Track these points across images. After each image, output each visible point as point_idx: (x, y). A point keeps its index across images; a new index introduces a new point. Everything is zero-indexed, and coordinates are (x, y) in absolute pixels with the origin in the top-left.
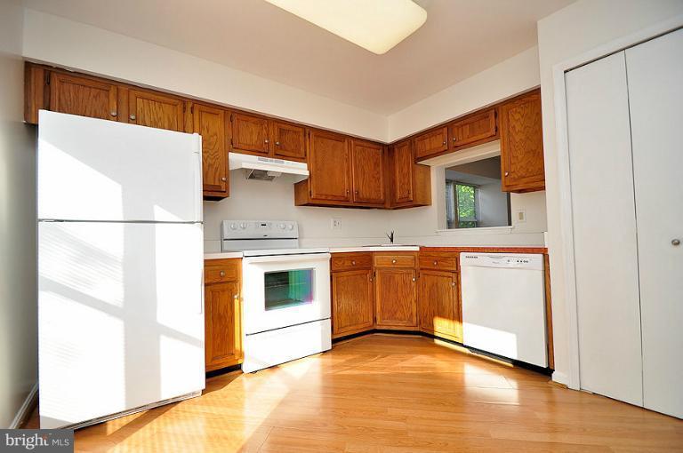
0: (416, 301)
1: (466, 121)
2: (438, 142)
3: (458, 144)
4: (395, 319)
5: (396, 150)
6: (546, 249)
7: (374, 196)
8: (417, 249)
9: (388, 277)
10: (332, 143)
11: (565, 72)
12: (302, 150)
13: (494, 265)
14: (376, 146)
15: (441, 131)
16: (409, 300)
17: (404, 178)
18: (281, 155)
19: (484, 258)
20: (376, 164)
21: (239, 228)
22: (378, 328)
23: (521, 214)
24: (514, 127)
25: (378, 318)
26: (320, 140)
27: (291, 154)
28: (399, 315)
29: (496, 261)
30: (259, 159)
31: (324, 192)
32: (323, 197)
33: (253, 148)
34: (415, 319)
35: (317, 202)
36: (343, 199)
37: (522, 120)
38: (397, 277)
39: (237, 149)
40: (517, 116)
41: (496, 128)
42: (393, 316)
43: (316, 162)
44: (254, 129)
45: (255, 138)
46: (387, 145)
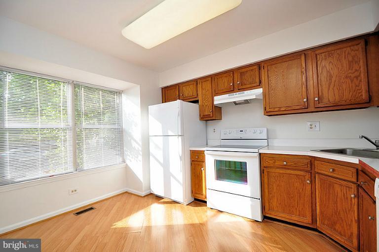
8: (357, 161)
9: (328, 184)
12: (258, 80)
18: (241, 89)
21: (228, 133)
22: (319, 229)
26: (274, 66)
30: (229, 96)
32: (277, 110)
33: (225, 90)
34: (355, 242)
39: (218, 94)
44: (225, 80)
45: (226, 84)
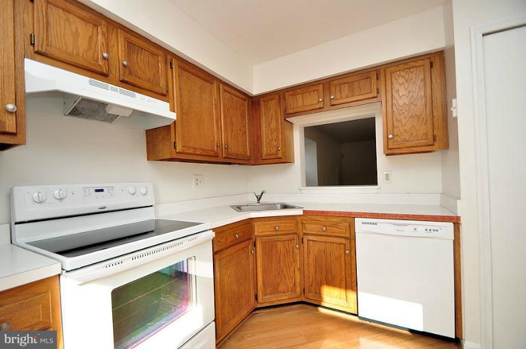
0: (299, 269)
1: (345, 80)
2: (312, 99)
3: (336, 102)
4: (278, 292)
5: (262, 103)
6: (458, 218)
7: (241, 151)
8: (300, 212)
9: (270, 246)
10: (199, 82)
11: (483, 35)
12: (162, 83)
13: (398, 233)
14: (241, 96)
15: (316, 88)
16: (292, 269)
17: (272, 133)
18: (130, 83)
19: (384, 225)
20: (243, 117)
22: (259, 306)
23: (387, 176)
24: (398, 91)
25: (260, 294)
26: (185, 74)
27: (147, 85)
28: (282, 287)
29: (400, 228)
31: (192, 144)
32: (191, 151)
33: (80, 62)
34: (298, 289)
35: (184, 157)
36: (212, 154)
37: (406, 85)
38: (280, 245)
39: (43, 55)
40: (401, 80)
41: (378, 90)
42: (275, 291)
43: (181, 103)
44: (82, 27)
45: (84, 44)
46: (251, 97)
